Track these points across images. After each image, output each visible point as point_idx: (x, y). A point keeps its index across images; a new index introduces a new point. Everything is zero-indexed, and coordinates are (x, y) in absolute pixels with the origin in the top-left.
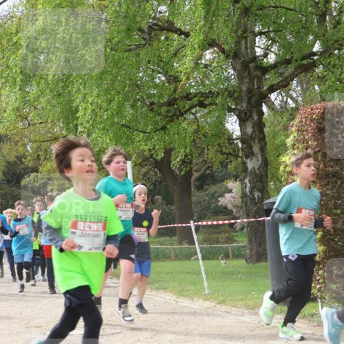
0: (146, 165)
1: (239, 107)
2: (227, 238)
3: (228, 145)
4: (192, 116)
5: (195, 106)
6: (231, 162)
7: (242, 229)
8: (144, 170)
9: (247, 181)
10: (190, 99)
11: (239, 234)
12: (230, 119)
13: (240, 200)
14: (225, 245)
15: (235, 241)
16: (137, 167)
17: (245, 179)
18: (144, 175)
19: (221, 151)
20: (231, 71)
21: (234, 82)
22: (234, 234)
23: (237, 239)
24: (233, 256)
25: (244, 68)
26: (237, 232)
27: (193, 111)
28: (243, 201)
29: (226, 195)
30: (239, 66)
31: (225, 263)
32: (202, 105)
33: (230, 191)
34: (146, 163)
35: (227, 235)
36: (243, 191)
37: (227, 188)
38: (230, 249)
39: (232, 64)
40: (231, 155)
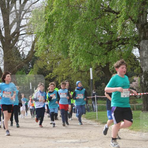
0: (98, 70)
1: (139, 44)
2: (134, 101)
3: (134, 61)
4: (118, 48)
5: (120, 44)
6: (135, 68)
7: (140, 97)
8: (97, 72)
9: (142, 77)
10: (118, 41)
11: (139, 99)
12: (135, 50)
14: (133, 105)
16: (94, 71)
17: (141, 76)
18: (97, 74)
19: (131, 64)
20: (136, 29)
21: (137, 34)
22: (136, 100)
23: (138, 102)
24: (136, 109)
25: (142, 28)
26: (138, 99)
27: (119, 46)
28: (140, 85)
29: (133, 83)
30: (139, 27)
32: (123, 44)
33: (135, 81)
34: (98, 69)
35: (133, 100)
36: (141, 81)
37: (133, 80)
38: (135, 106)
39: (136, 26)
40: (136, 65)
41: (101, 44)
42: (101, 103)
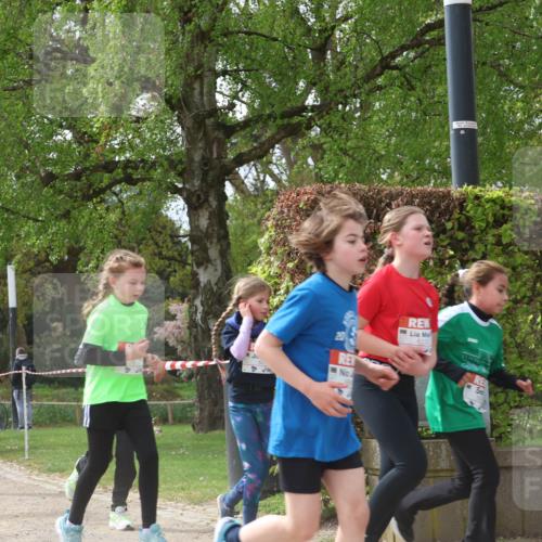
0: (40, 273)
1: (187, 186)
2: (166, 391)
3: (170, 245)
4: (114, 198)
5: (119, 182)
6: (175, 271)
7: (190, 377)
9: (198, 302)
10: (111, 172)
11: (186, 384)
12: (174, 204)
13: (187, 331)
14: (163, 403)
15: (178, 396)
16: (25, 276)
17: (195, 298)
19: (160, 253)
20: (179, 130)
22: (176, 385)
23: (182, 393)
24: (174, 419)
25: (196, 126)
26: (182, 382)
27: (117, 189)
28: (191, 334)
29: (167, 323)
30: (189, 123)
31: (161, 431)
32: (130, 181)
33: (173, 318)
34: (40, 269)
35: (165, 386)
36: (191, 317)
37: (167, 312)
38: (169, 408)
39: (179, 117)
40: (176, 260)
41: (50, 178)
42: (47, 396)
